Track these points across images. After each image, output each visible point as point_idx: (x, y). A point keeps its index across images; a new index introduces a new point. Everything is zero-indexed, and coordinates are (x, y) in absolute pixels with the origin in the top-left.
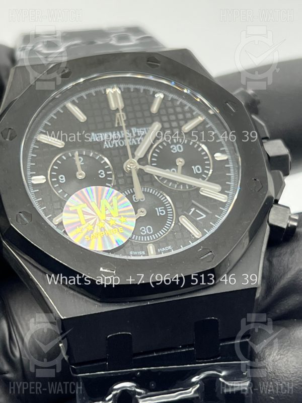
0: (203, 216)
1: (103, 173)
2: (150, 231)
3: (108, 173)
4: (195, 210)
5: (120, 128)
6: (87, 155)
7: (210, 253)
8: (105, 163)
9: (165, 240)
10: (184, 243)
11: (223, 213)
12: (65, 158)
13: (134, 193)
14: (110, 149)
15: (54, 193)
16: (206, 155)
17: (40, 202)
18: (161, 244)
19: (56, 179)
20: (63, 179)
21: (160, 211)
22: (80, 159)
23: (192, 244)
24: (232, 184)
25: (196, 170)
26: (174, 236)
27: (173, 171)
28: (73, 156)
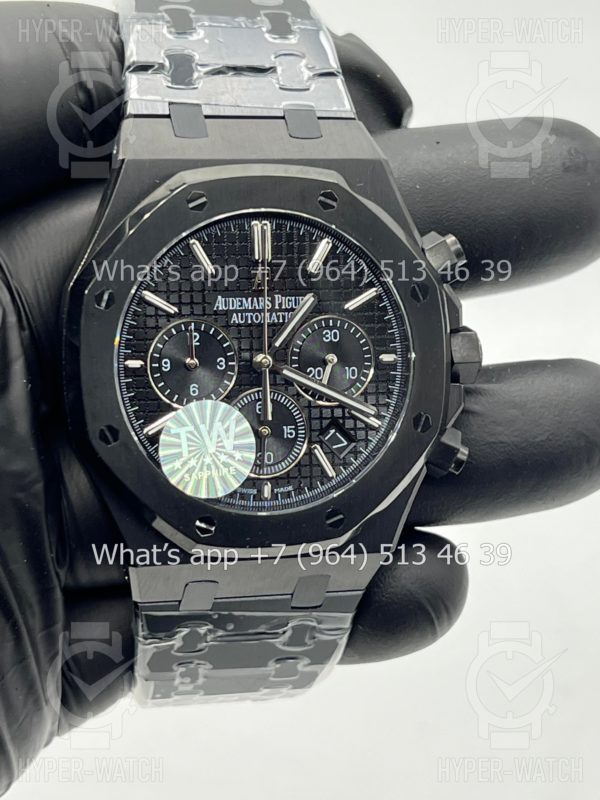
0: (342, 442)
1: (223, 363)
2: (269, 460)
3: (230, 363)
4: (335, 433)
5: (259, 293)
6: (206, 332)
7: (341, 516)
8: (229, 348)
9: (287, 478)
10: (311, 484)
11: (371, 446)
12: (174, 333)
13: (259, 400)
14: (239, 325)
15: (151, 387)
16: (368, 352)
17: (131, 399)
18: (280, 481)
19: (157, 365)
20: (167, 366)
21: (288, 430)
22: (195, 337)
23: (321, 488)
24: (393, 402)
25: (350, 373)
26: (299, 471)
27: (319, 371)
28: (187, 330)
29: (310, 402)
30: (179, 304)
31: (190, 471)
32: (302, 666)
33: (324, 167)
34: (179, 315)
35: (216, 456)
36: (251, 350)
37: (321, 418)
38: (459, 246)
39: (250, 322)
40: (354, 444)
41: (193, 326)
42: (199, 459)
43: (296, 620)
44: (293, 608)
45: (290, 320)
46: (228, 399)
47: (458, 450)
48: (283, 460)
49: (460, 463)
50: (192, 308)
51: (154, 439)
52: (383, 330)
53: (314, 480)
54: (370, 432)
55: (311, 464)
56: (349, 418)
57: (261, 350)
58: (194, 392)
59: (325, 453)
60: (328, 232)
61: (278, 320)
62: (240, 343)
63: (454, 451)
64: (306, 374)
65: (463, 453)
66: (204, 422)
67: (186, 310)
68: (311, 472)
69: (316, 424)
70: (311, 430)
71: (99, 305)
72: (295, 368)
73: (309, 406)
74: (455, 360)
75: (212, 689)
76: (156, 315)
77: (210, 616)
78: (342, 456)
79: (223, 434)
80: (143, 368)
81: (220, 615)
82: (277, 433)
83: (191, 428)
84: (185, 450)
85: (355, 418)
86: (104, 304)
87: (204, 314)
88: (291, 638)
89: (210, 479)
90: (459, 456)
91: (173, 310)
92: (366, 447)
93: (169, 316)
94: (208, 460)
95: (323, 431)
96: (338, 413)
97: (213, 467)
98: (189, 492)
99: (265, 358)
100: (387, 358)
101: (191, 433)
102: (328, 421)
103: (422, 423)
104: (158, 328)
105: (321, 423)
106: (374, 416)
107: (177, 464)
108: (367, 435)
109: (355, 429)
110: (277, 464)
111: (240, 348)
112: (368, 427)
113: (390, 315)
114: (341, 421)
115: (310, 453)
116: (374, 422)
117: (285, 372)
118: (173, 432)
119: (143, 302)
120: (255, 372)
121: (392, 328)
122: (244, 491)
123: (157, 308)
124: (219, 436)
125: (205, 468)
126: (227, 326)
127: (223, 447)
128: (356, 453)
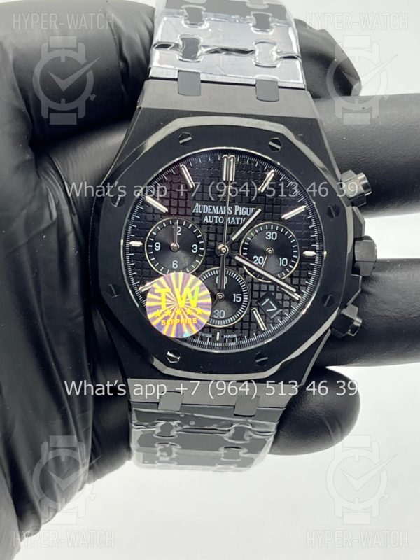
0: (273, 308)
1: (196, 249)
2: (222, 316)
3: (201, 249)
4: (269, 301)
5: (224, 204)
6: (187, 226)
7: (267, 358)
8: (201, 239)
9: (233, 329)
10: (249, 334)
11: (292, 313)
12: (165, 225)
13: (218, 275)
14: (209, 224)
15: (147, 261)
16: (296, 248)
17: (132, 267)
18: (228, 330)
19: (151, 246)
20: (158, 247)
21: (237, 297)
22: (179, 229)
23: (256, 338)
24: (310, 284)
25: (283, 261)
26: (242, 324)
27: (261, 259)
28: (173, 224)
29: (253, 279)
30: (169, 207)
31: (166, 318)
32: (242, 453)
33: (277, 122)
34: (169, 214)
35: (184, 310)
36: (216, 240)
37: (260, 291)
38: (367, 181)
39: (216, 222)
40: (281, 310)
41: (178, 222)
42: (173, 310)
43: (238, 423)
44: (235, 415)
45: (244, 223)
46: (197, 273)
47: (354, 320)
48: (231, 317)
49: (355, 329)
50: (178, 210)
51: (144, 295)
52: (308, 235)
53: (251, 332)
54: (292, 303)
55: (250, 322)
56: (278, 292)
57: (221, 242)
58: (175, 266)
59: (261, 315)
60: (275, 166)
61: (236, 222)
62: (208, 235)
63: (351, 321)
64: (251, 260)
65: (358, 322)
66: (177, 287)
67: (174, 211)
68: (250, 326)
69: (256, 294)
70: (252, 298)
71: (114, 204)
72: (244, 256)
73: (252, 282)
74: (356, 260)
75: (182, 461)
76: (154, 212)
77: (179, 415)
78: (272, 317)
79: (190, 295)
80: (142, 248)
81: (185, 415)
82: (229, 298)
83: (169, 290)
84: (163, 304)
85: (283, 293)
86: (117, 204)
87: (185, 215)
88: (234, 434)
89: (179, 325)
90: (355, 323)
91: (164, 210)
92: (290, 312)
93: (162, 215)
94: (179, 312)
95: (261, 300)
96: (272, 288)
97: (182, 317)
98: (164, 332)
99: (224, 247)
100: (308, 253)
101: (169, 293)
102: (265, 293)
103: (328, 300)
104: (154, 222)
105: (259, 294)
106: (296, 292)
107: (158, 313)
108: (290, 305)
109: (283, 300)
110: (227, 318)
111: (208, 239)
112: (292, 300)
113: (313, 225)
114: (273, 294)
115: (250, 314)
116: (296, 297)
117: (237, 258)
118: (156, 291)
119: (145, 203)
120: (217, 256)
121: (314, 234)
122: (203, 335)
123: (154, 208)
124: (187, 297)
125: (176, 317)
126: (201, 224)
127: (189, 305)
128: (282, 316)
